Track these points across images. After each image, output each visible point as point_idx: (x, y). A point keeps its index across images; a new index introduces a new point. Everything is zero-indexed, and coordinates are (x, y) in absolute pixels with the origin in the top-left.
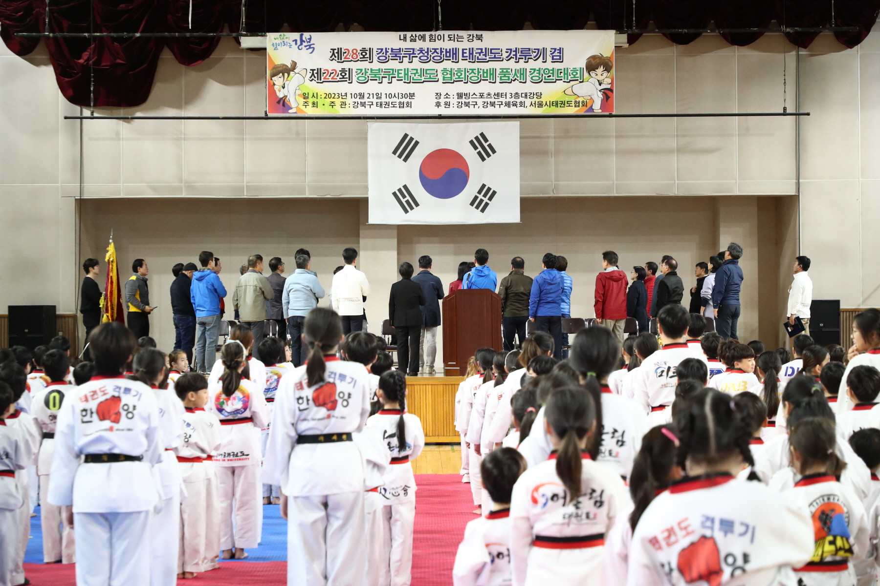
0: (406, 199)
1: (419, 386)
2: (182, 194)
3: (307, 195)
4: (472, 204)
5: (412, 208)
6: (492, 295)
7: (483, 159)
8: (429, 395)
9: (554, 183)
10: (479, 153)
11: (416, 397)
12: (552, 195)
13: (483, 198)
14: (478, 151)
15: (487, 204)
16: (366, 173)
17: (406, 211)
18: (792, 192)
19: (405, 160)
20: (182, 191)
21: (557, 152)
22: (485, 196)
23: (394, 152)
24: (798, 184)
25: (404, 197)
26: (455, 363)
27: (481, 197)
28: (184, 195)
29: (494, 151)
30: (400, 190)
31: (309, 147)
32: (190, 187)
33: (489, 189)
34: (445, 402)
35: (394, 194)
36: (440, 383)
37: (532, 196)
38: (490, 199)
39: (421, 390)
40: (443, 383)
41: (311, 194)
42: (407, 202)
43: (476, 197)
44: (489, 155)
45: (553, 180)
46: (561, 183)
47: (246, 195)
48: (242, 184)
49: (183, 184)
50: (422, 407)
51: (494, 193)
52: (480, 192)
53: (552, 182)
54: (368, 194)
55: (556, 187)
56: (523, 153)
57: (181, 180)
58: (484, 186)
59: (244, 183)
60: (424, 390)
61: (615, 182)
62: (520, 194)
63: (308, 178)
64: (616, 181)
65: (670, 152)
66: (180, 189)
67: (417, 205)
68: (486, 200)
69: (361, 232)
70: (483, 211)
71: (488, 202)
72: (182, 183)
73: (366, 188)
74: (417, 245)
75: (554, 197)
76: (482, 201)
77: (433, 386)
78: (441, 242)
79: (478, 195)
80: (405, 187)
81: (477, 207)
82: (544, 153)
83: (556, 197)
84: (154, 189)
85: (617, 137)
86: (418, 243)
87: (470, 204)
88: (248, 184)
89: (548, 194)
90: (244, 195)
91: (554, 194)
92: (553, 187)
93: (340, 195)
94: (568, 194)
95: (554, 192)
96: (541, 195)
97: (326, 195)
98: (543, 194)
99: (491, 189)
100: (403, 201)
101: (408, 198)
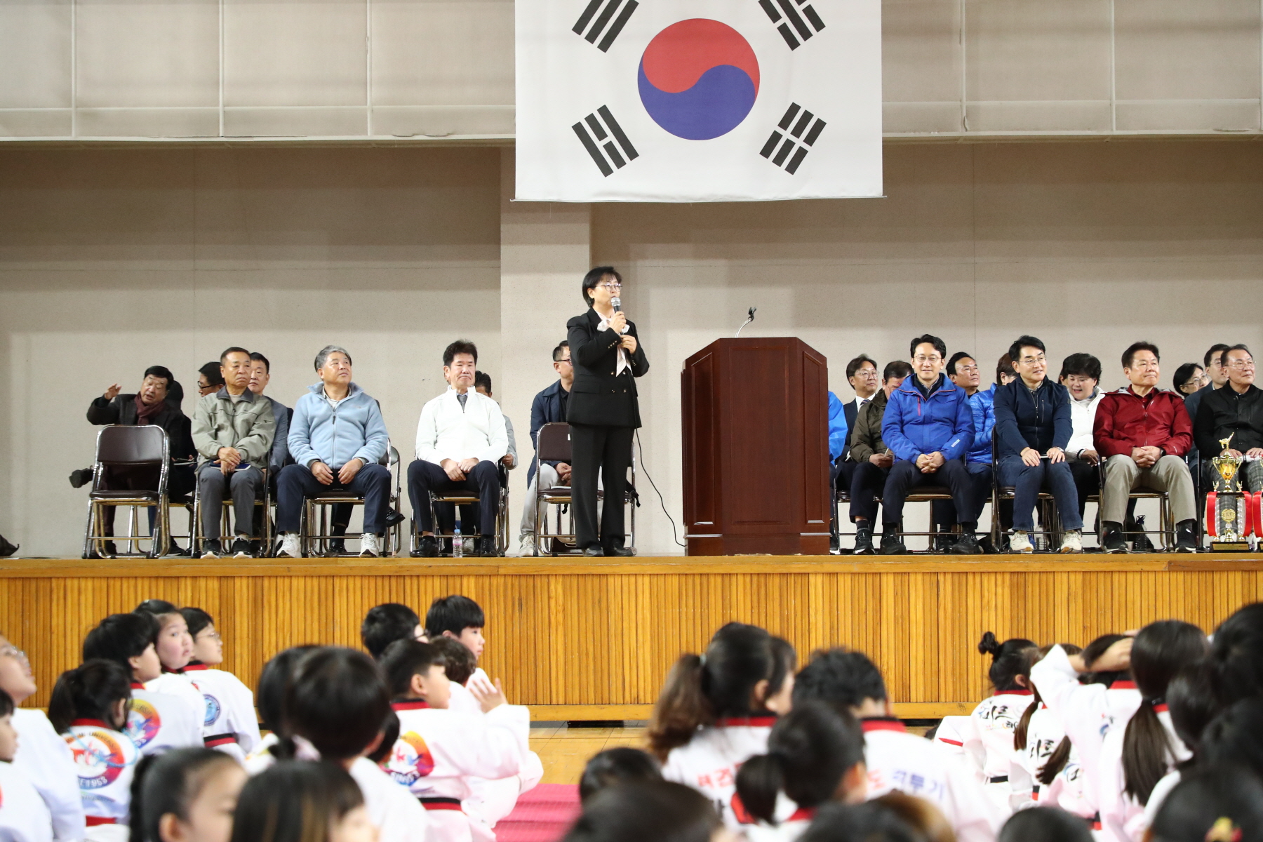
0: (605, 141)
1: (618, 579)
2: (70, 134)
3: (371, 135)
4: (766, 152)
5: (620, 163)
6: (803, 352)
7: (793, 44)
8: (645, 600)
9: (965, 103)
10: (784, 30)
11: (612, 607)
12: (959, 132)
13: (793, 138)
14: (779, 23)
15: (802, 153)
16: (511, 81)
17: (606, 171)
19: (604, 46)
20: (70, 127)
21: (974, 31)
22: (797, 132)
23: (578, 28)
26: (711, 523)
27: (787, 135)
28: (75, 135)
29: (819, 25)
30: (591, 119)
31: (375, 19)
32: (89, 117)
33: (807, 116)
34: (684, 618)
35: (578, 128)
36: (671, 572)
37: (912, 135)
38: (810, 140)
39: (625, 588)
40: (678, 572)
41: (377, 133)
42: (610, 147)
43: (776, 137)
44: (806, 35)
45: (964, 99)
46: (983, 103)
47: (222, 135)
48: (215, 108)
49: (72, 109)
50: (626, 631)
51: (820, 125)
52: (784, 124)
53: (961, 101)
54: (513, 130)
55: (971, 112)
56: (888, 31)
57: (66, 98)
58: (794, 108)
59: (218, 105)
60: (633, 588)
61: (1114, 102)
62: (884, 131)
63: (373, 94)
64: (1117, 97)
66: (64, 121)
67: (633, 154)
68: (799, 142)
69: (504, 228)
70: (792, 168)
71: (806, 146)
72: (70, 106)
73: (510, 118)
74: (640, 263)
75: (966, 138)
76: (789, 144)
77: (655, 579)
78: (697, 256)
79: (780, 131)
80: (604, 111)
81: (778, 161)
82: (943, 31)
83: (971, 139)
86: (643, 257)
87: (762, 153)
88: (227, 108)
89: (952, 130)
90: (219, 134)
91: (966, 130)
92: (965, 114)
93: (449, 134)
94: (1000, 130)
95: (967, 127)
96: (935, 134)
97: (414, 135)
98: (940, 130)
99: (811, 116)
100: (600, 145)
101: (611, 137)
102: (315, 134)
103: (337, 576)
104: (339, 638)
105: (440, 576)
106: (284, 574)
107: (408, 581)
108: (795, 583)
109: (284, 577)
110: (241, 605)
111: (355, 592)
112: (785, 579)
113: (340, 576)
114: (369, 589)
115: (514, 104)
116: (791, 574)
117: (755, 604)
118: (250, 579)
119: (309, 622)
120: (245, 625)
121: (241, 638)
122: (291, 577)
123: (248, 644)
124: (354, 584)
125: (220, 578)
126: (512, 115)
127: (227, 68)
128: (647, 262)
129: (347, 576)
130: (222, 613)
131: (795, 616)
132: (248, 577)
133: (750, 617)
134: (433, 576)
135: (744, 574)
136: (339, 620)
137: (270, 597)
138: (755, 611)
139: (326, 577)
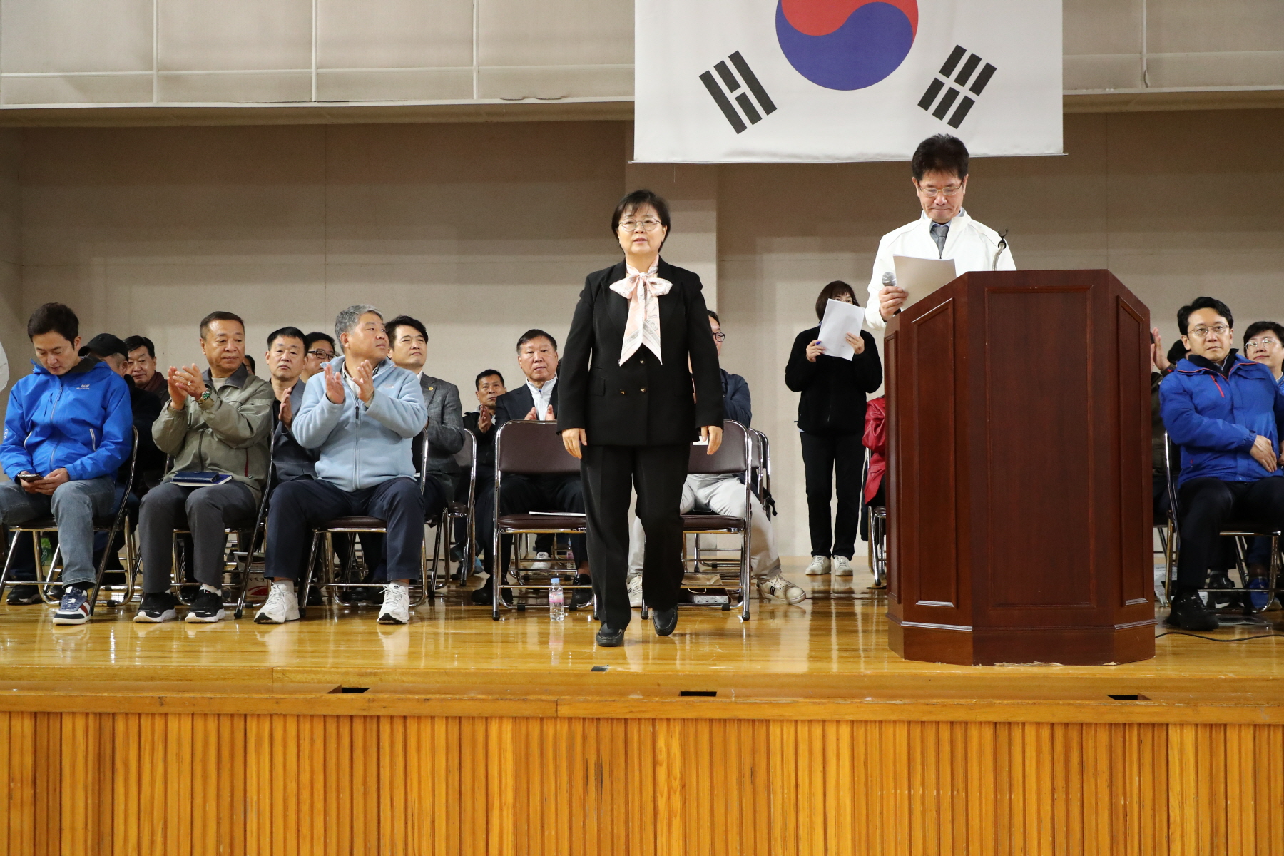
0: (738, 92)
1: (789, 731)
2: (152, 100)
3: (476, 99)
4: (925, 103)
5: (755, 118)
6: (1118, 298)
8: (841, 770)
9: (1146, 55)
11: (777, 783)
12: (1139, 89)
13: (957, 87)
15: (967, 104)
16: (628, 38)
17: (739, 127)
20: (151, 92)
22: (962, 80)
25: (733, 86)
26: (950, 604)
27: (949, 82)
28: (157, 100)
30: (721, 67)
32: (172, 82)
33: (974, 60)
34: (918, 807)
35: (707, 78)
36: (893, 718)
37: (1084, 92)
38: (977, 88)
39: (803, 748)
40: (905, 717)
41: (483, 97)
42: (742, 99)
43: (937, 85)
45: (1145, 49)
46: (1166, 55)
47: (314, 99)
48: (308, 70)
49: (154, 72)
50: (803, 832)
51: (989, 71)
52: (947, 70)
53: (1141, 53)
54: (632, 93)
55: (1152, 66)
57: (147, 62)
58: (959, 52)
59: (311, 68)
60: (818, 746)
62: (1064, 86)
63: (479, 53)
66: (145, 86)
67: (769, 107)
68: (965, 91)
70: (957, 120)
71: (972, 96)
72: (151, 69)
73: (629, 77)
74: (766, 257)
76: (953, 93)
77: (860, 732)
79: (942, 78)
80: (736, 58)
81: (940, 113)
83: (1152, 95)
84: (81, 85)
86: (769, 250)
87: (920, 104)
88: (320, 71)
89: (1130, 85)
90: (311, 99)
91: (1147, 86)
92: (1145, 68)
93: (563, 97)
94: (1187, 85)
95: (1149, 84)
96: (1111, 91)
97: (525, 98)
98: (1116, 87)
99: (979, 60)
100: (732, 97)
101: (744, 88)
102: (415, 99)
103: (252, 715)
104: (255, 834)
105: (447, 718)
106: (153, 710)
107: (385, 727)
108: (1140, 742)
109: (153, 715)
110: (73, 766)
111: (285, 746)
112: (1120, 734)
113: (258, 716)
114: (312, 740)
115: (633, 62)
116: (1131, 725)
117: (1060, 783)
118: (91, 717)
119: (198, 800)
120: (81, 804)
121: (73, 829)
122: (166, 715)
123: (86, 841)
124: (285, 731)
125: (35, 715)
126: (630, 75)
127: (320, 28)
128: (774, 256)
129: (271, 716)
130: (38, 782)
131: (1141, 807)
132: (87, 714)
133: (1049, 808)
134: (433, 718)
135: (1038, 724)
136: (255, 798)
137: (127, 752)
138: (1060, 795)
139: (232, 715)
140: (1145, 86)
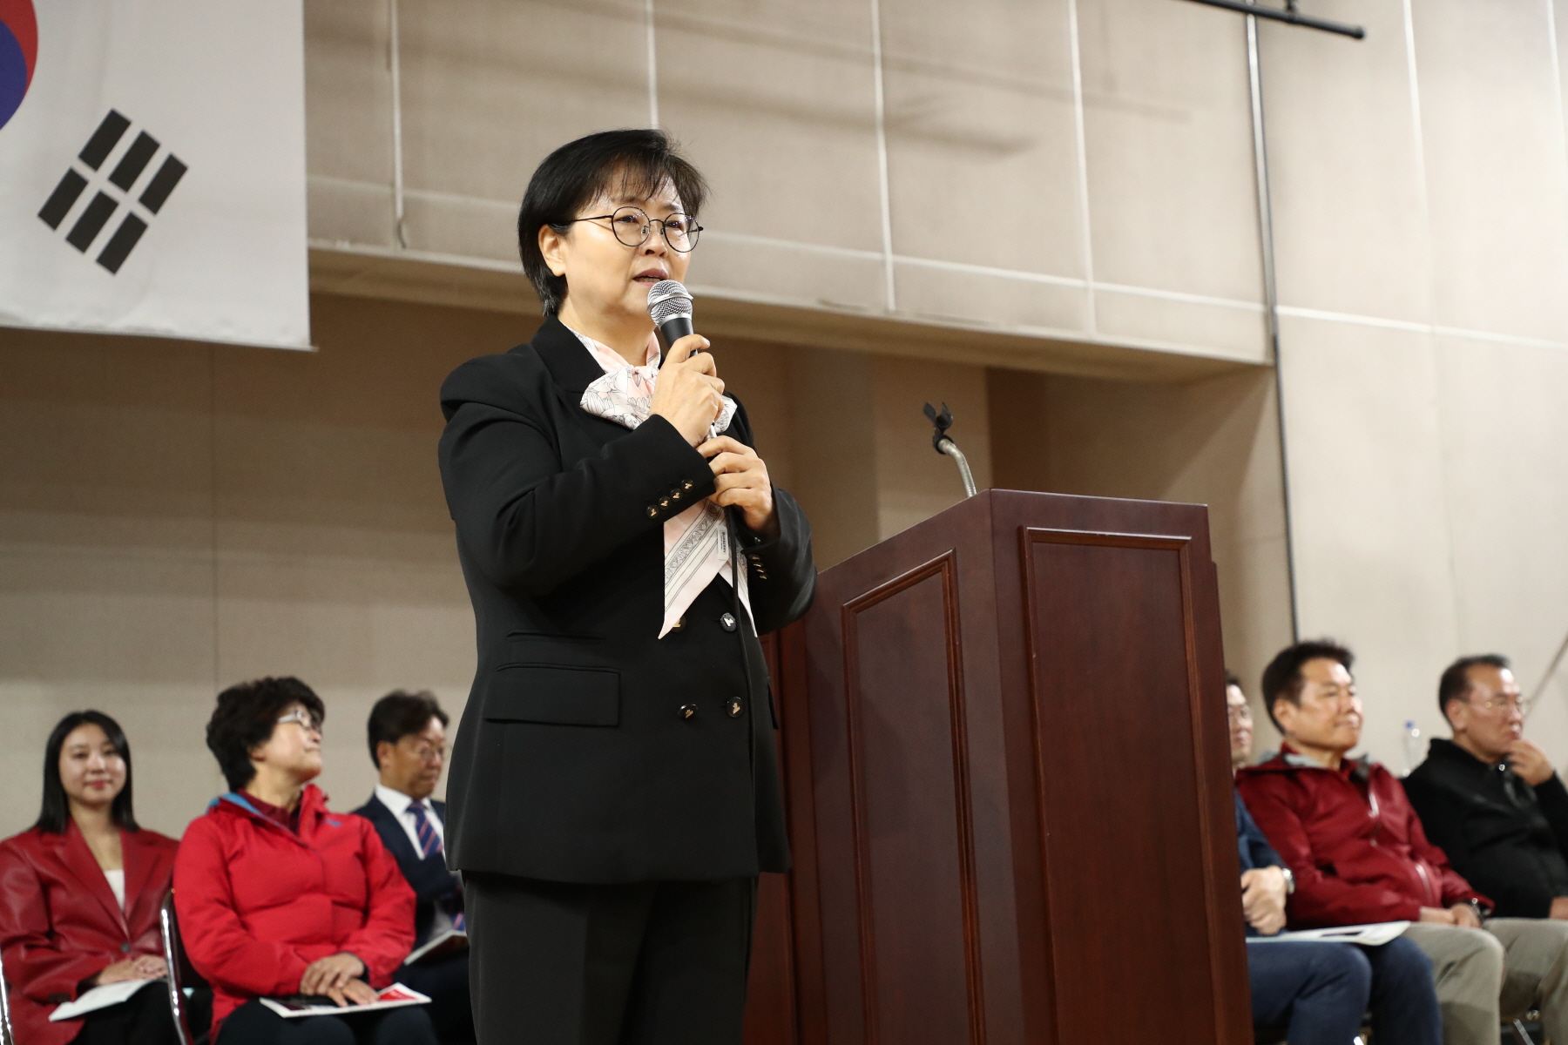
4: (50, 215)
9: (401, 191)
12: (392, 250)
13: (113, 191)
15: (134, 227)
18: (1251, 351)
21: (414, 49)
22: (122, 179)
24: (1270, 319)
27: (98, 181)
33: (145, 146)
38: (154, 199)
43: (74, 182)
45: (399, 181)
46: (432, 197)
51: (175, 169)
52: (93, 154)
53: (392, 184)
55: (412, 212)
58: (114, 125)
65: (855, 124)
68: (129, 202)
70: (113, 259)
71: (143, 213)
76: (106, 202)
79: (84, 170)
81: (81, 238)
82: (357, 39)
85: (660, 23)
87: (43, 215)
89: (377, 241)
91: (404, 246)
92: (400, 215)
94: (467, 253)
95: (406, 240)
96: (344, 246)
98: (354, 240)
99: (155, 144)
140: (399, 246)
